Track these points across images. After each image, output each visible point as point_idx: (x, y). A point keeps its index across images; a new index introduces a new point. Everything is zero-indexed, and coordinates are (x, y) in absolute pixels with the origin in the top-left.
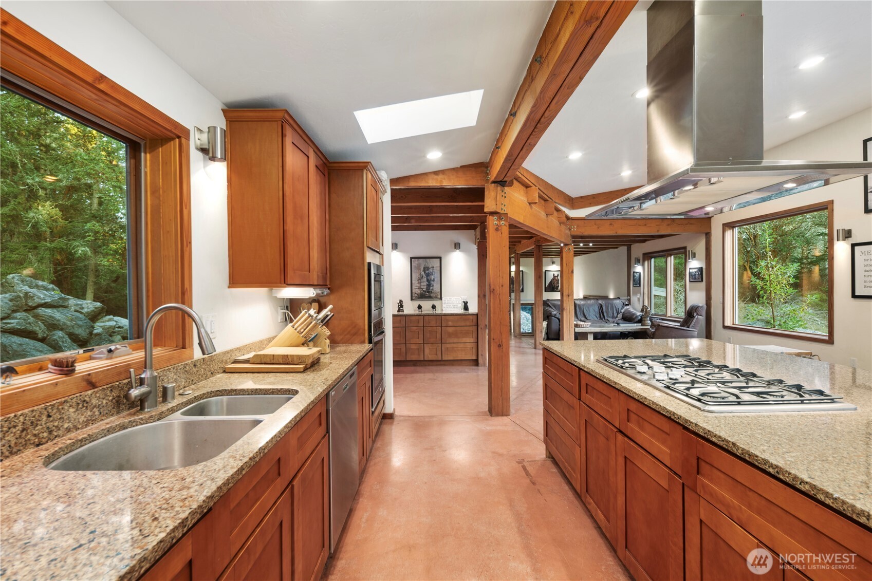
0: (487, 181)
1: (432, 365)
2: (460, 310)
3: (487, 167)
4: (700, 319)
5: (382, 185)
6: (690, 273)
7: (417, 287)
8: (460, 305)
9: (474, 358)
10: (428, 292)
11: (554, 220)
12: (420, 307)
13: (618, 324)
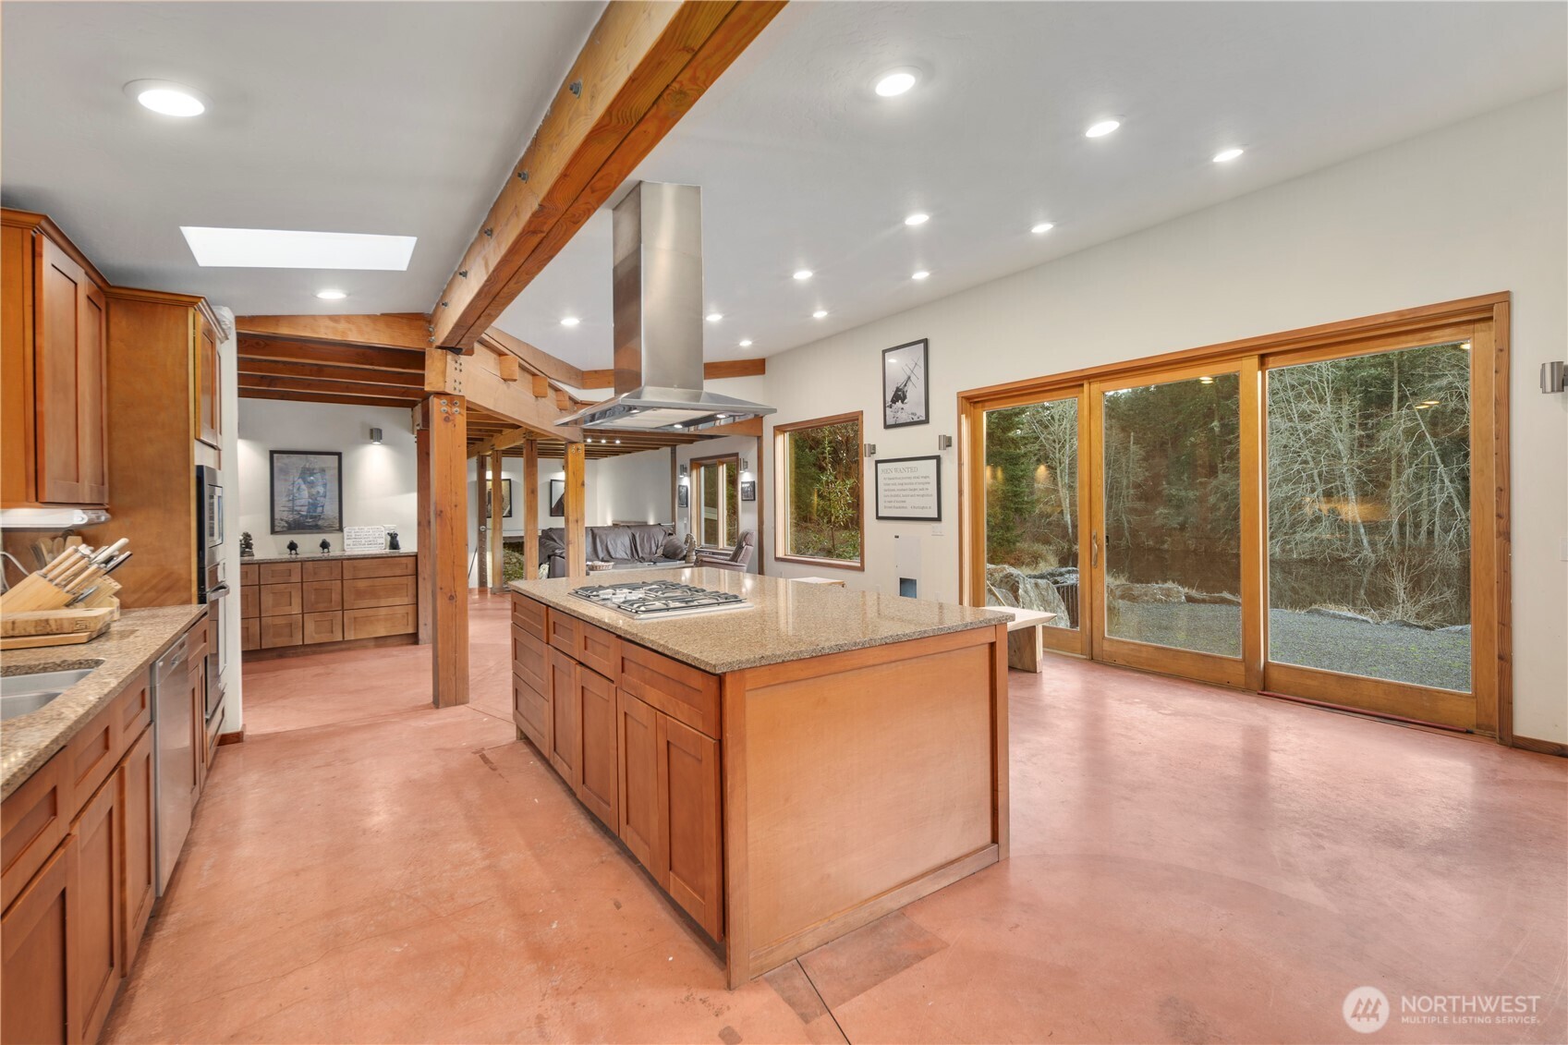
0: (430, 344)
1: (321, 653)
2: (381, 548)
3: (430, 322)
4: (751, 550)
5: (221, 328)
6: (742, 488)
7: (286, 509)
8: (382, 541)
9: (411, 630)
10: (311, 517)
11: (550, 402)
12: (292, 546)
13: (655, 563)
